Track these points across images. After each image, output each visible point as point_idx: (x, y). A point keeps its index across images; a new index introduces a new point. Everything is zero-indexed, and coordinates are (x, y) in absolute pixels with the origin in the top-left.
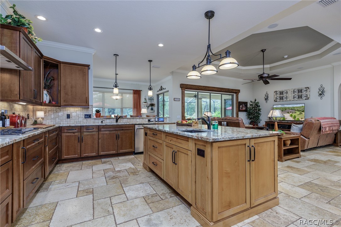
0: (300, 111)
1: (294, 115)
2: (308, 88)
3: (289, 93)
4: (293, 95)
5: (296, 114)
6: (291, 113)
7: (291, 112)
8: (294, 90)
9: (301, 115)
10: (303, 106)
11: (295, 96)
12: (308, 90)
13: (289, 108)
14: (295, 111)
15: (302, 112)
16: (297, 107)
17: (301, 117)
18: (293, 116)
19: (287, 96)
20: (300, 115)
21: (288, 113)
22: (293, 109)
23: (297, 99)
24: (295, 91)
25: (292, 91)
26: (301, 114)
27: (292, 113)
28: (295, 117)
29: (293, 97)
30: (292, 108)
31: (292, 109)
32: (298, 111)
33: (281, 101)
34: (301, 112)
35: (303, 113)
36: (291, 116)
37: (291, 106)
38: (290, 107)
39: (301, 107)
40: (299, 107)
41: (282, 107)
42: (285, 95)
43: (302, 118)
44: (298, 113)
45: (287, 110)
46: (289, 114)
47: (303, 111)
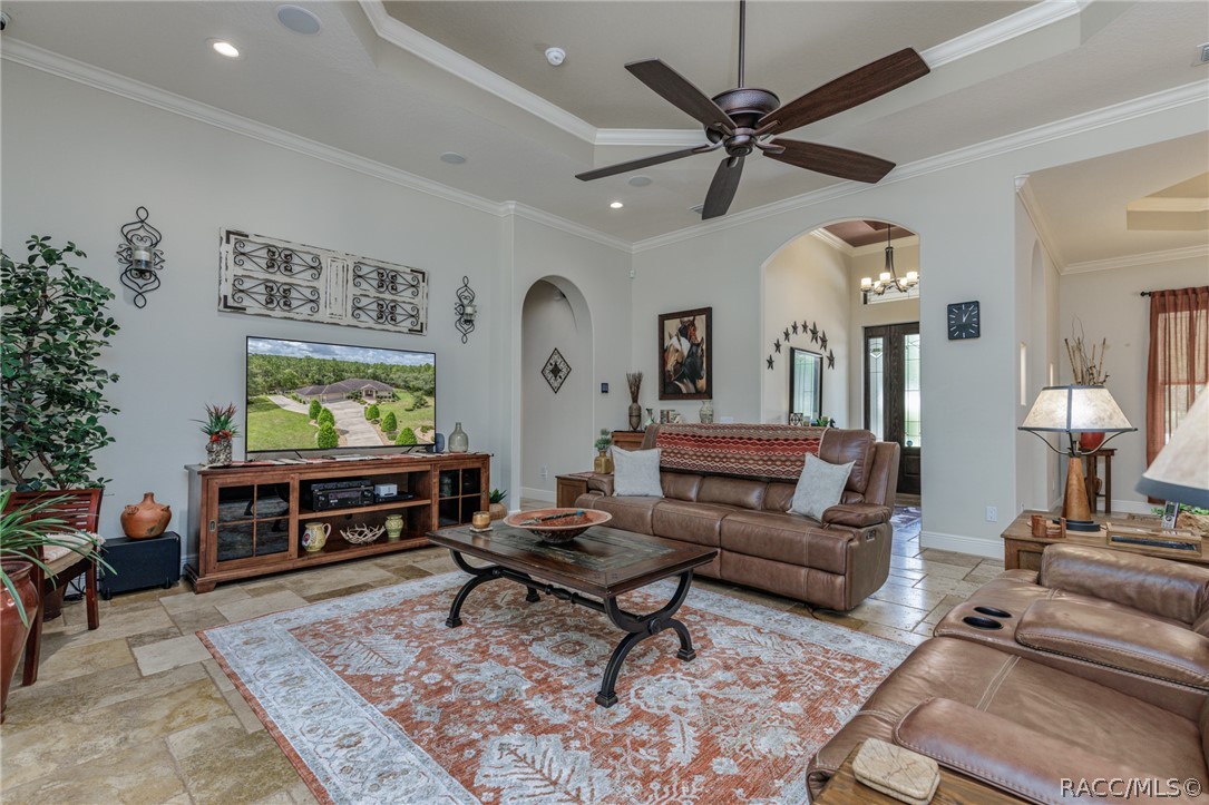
0: (418, 389)
1: (386, 408)
2: (420, 276)
3: (331, 271)
4: (352, 291)
5: (397, 404)
6: (373, 402)
7: (369, 395)
8: (358, 265)
9: (423, 410)
10: (428, 366)
11: (364, 302)
12: (422, 284)
13: (358, 370)
14: (395, 390)
15: (427, 399)
16: (403, 369)
17: (420, 423)
18: (383, 417)
19: (315, 290)
20: (417, 412)
21: (356, 397)
22: (384, 381)
23: (371, 323)
24: (365, 270)
25: (345, 269)
26: (420, 404)
27: (380, 398)
28: (392, 424)
29: (350, 304)
30: (379, 372)
31: (375, 377)
32: (408, 388)
33: (278, 313)
34: (419, 393)
35: (430, 401)
36: (373, 415)
37: (370, 357)
38: (368, 366)
39: (419, 369)
40: (412, 369)
41: (316, 356)
42: (302, 278)
43: (425, 429)
44: (408, 399)
45: (350, 382)
46: (361, 408)
47: (431, 392)
